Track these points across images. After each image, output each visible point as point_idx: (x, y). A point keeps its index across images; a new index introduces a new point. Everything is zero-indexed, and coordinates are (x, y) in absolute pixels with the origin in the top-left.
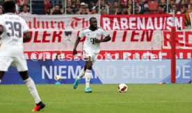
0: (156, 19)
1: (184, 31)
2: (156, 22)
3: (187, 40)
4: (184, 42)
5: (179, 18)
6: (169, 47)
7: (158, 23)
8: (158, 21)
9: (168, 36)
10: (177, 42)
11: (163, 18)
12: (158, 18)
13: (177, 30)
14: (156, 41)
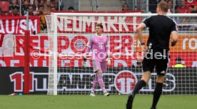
0: (7, 22)
1: (39, 35)
2: (7, 25)
3: (42, 46)
4: (39, 48)
5: (33, 20)
6: (22, 54)
7: (10, 27)
8: (10, 24)
9: (21, 42)
10: (31, 47)
11: (16, 20)
12: (10, 20)
13: (31, 35)
14: (7, 47)
